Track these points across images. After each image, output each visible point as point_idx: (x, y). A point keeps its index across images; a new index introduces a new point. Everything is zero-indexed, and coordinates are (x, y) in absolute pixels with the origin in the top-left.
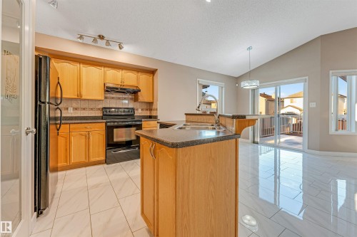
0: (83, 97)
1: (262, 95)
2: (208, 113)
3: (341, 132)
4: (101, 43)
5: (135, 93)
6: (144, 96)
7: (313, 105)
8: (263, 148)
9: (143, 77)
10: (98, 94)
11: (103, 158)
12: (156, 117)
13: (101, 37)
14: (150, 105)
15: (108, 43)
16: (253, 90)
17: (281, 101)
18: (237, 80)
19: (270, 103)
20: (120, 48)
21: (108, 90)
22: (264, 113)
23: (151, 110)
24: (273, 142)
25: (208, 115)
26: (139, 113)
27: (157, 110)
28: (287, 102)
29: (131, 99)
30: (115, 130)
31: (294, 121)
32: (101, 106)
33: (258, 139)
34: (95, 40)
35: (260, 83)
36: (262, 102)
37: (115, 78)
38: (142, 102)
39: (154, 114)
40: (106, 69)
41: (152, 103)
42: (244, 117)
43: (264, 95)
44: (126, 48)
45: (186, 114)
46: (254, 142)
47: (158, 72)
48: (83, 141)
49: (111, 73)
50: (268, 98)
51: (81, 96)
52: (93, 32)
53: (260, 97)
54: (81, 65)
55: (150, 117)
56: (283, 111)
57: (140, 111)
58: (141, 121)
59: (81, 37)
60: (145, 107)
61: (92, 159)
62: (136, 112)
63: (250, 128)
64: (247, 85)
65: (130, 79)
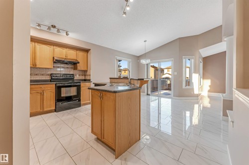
0: (37, 66)
1: (151, 66)
2: (122, 77)
3: (188, 87)
4: (54, 30)
5: (74, 64)
6: (81, 66)
7: (176, 73)
8: (152, 98)
9: (81, 54)
10: (49, 64)
11: (54, 108)
12: (89, 80)
13: (54, 27)
14: (85, 72)
15: (58, 31)
16: (147, 64)
17: (162, 70)
18: (139, 58)
19: (156, 71)
20: (67, 34)
21: (56, 62)
22: (153, 77)
23: (85, 75)
24: (157, 93)
25: (122, 78)
26: (77, 77)
27: (90, 75)
28: (166, 71)
29: (71, 68)
30: (62, 89)
31: (169, 82)
32: (49, 73)
33: (149, 93)
34: (49, 28)
35: (151, 60)
36: (152, 70)
37: (61, 53)
38: (79, 70)
39: (87, 78)
40: (54, 47)
41: (87, 71)
42: (143, 79)
43: (153, 67)
44: (71, 35)
45: (110, 78)
46: (148, 94)
47: (91, 51)
48: (39, 97)
49: (58, 50)
50: (156, 69)
51: (36, 65)
52: (48, 23)
53: (151, 68)
54: (36, 44)
55: (85, 80)
56: (164, 76)
57: (78, 76)
58: (80, 83)
59: (39, 25)
60: (81, 73)
61: (46, 110)
62: (75, 76)
63: (146, 85)
64: (144, 62)
65: (72, 55)
